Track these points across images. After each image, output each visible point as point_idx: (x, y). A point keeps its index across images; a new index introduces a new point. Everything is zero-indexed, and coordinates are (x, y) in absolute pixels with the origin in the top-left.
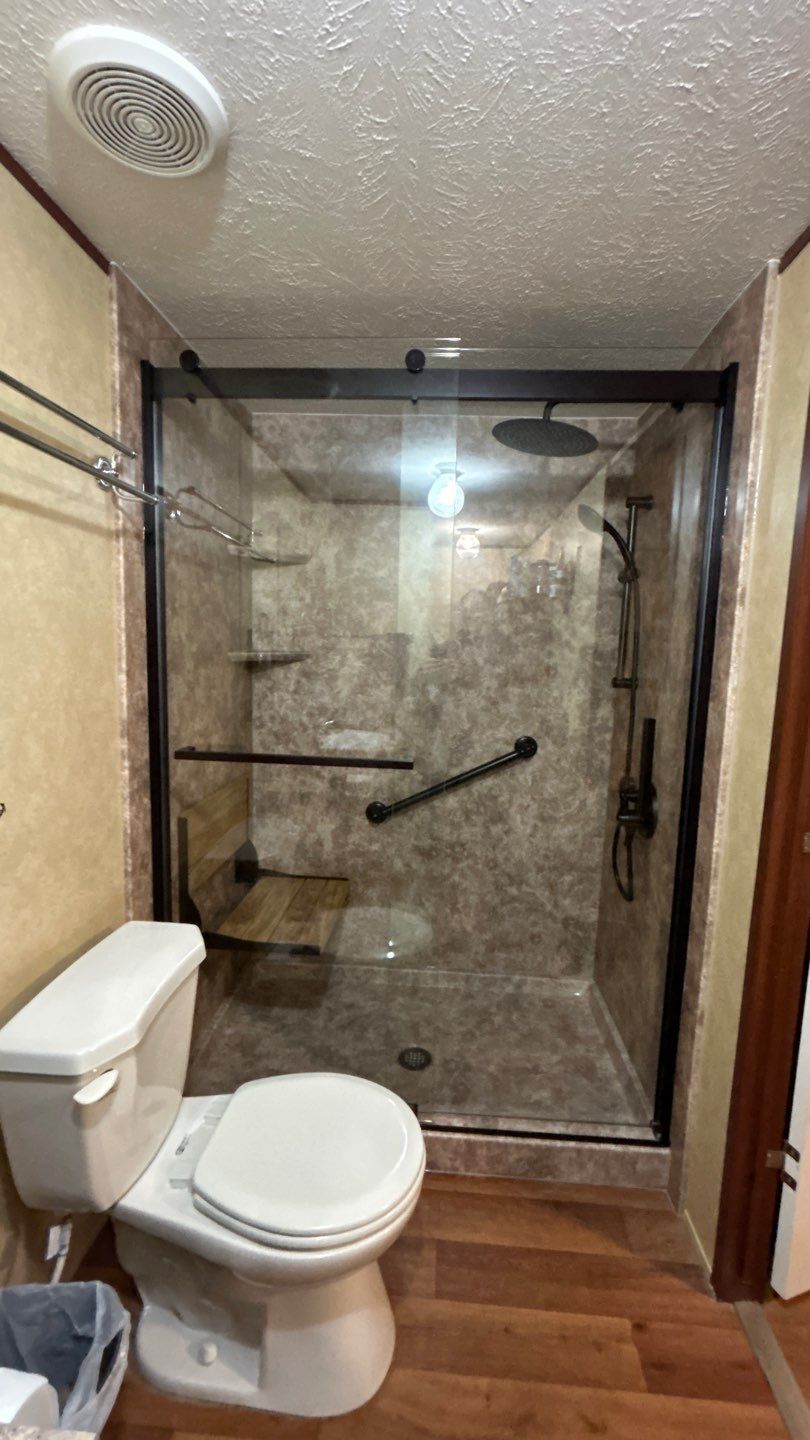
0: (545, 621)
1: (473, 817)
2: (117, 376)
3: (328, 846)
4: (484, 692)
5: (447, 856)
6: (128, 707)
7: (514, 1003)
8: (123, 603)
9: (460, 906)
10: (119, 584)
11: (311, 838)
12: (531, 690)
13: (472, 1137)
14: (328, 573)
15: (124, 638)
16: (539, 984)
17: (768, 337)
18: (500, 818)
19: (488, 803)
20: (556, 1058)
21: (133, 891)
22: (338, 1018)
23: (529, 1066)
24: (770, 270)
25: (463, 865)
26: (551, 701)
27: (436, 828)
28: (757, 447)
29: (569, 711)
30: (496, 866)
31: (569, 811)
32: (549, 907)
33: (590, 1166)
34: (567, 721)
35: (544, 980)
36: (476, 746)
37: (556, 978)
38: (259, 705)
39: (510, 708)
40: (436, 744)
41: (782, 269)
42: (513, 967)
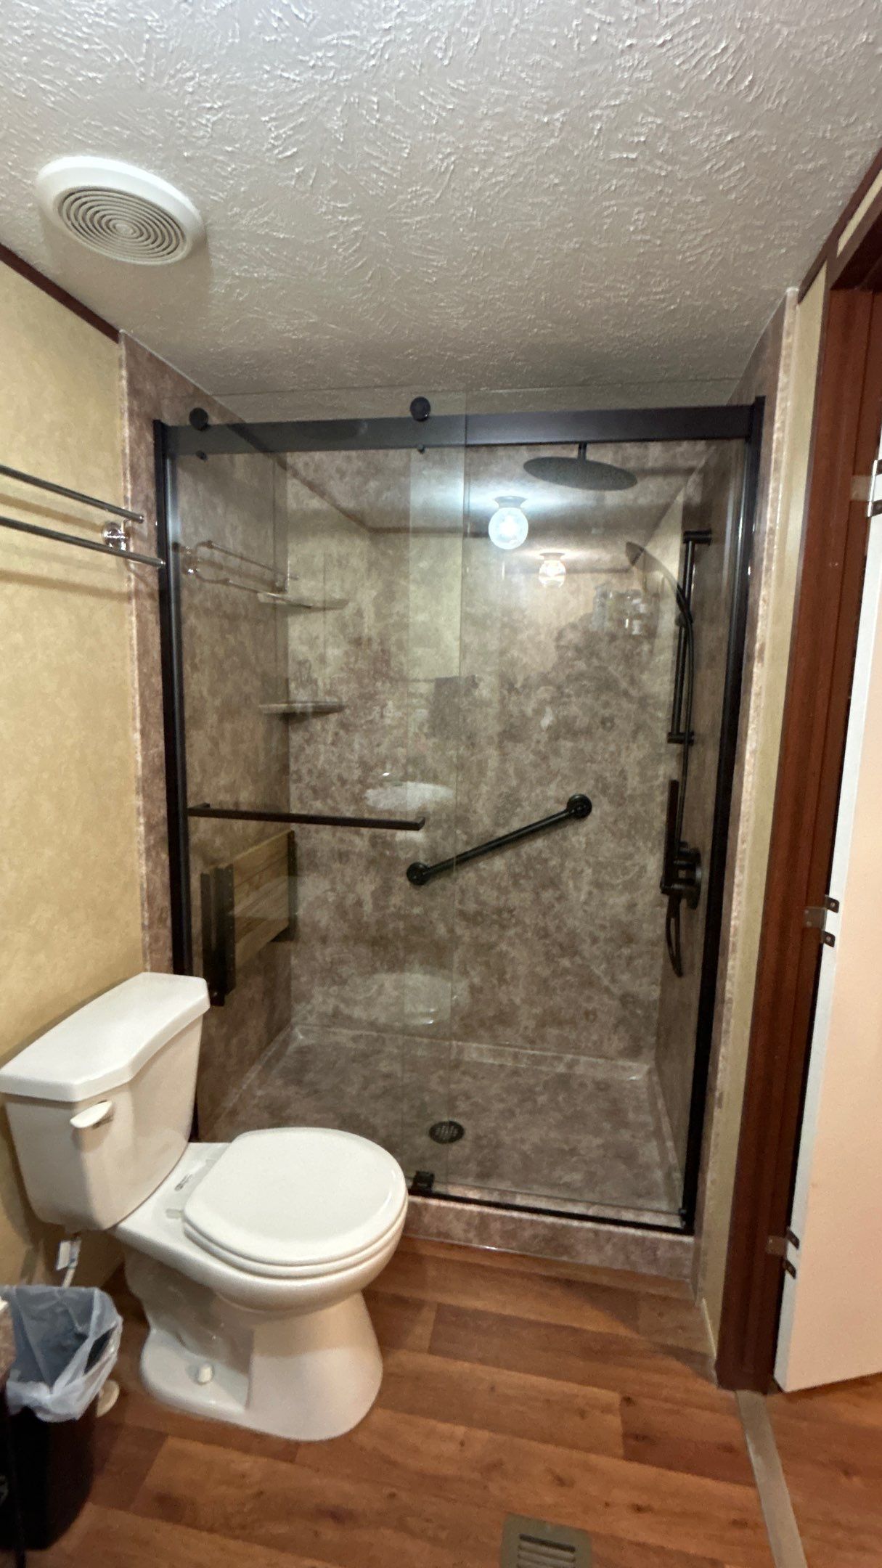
0: (600, 667)
1: (522, 881)
2: (127, 441)
3: (368, 907)
4: (533, 745)
5: (494, 922)
6: (143, 765)
7: (563, 1081)
8: (136, 663)
9: (508, 976)
10: (131, 645)
11: (351, 899)
12: (586, 745)
13: (486, 1210)
14: (366, 619)
15: (137, 698)
16: (593, 1066)
17: (787, 372)
18: (553, 883)
19: (538, 866)
20: (599, 1141)
21: (150, 944)
22: (373, 1087)
23: (566, 1147)
24: (788, 300)
25: (511, 932)
26: (607, 756)
27: (482, 891)
28: (776, 490)
29: (627, 768)
30: (546, 935)
31: (627, 878)
32: (606, 982)
33: (609, 1249)
34: (625, 779)
35: (601, 1061)
36: (525, 804)
37: (612, 1059)
38: (297, 758)
39: (560, 763)
40: (481, 802)
41: (801, 297)
42: (564, 1044)
